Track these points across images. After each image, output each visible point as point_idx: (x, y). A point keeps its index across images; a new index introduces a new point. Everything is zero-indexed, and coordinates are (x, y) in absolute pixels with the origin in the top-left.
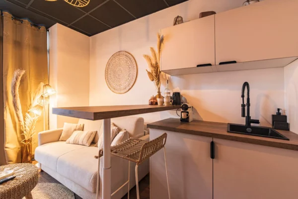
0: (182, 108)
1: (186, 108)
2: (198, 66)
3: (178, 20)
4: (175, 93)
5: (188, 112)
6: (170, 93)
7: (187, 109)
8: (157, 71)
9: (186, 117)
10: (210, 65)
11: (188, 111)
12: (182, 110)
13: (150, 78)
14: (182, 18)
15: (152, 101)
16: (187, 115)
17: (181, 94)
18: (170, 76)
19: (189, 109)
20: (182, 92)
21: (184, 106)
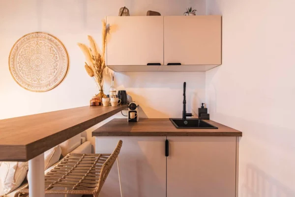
0: (130, 107)
1: (133, 107)
2: (148, 64)
3: (124, 11)
4: (122, 91)
5: (136, 112)
6: (116, 91)
7: (135, 109)
8: (101, 65)
9: (134, 117)
10: (159, 64)
11: (136, 110)
12: (129, 110)
13: (89, 73)
14: (128, 10)
15: (94, 101)
16: (136, 115)
17: (127, 92)
18: (113, 72)
19: (137, 108)
20: (128, 90)
21: (132, 106)
